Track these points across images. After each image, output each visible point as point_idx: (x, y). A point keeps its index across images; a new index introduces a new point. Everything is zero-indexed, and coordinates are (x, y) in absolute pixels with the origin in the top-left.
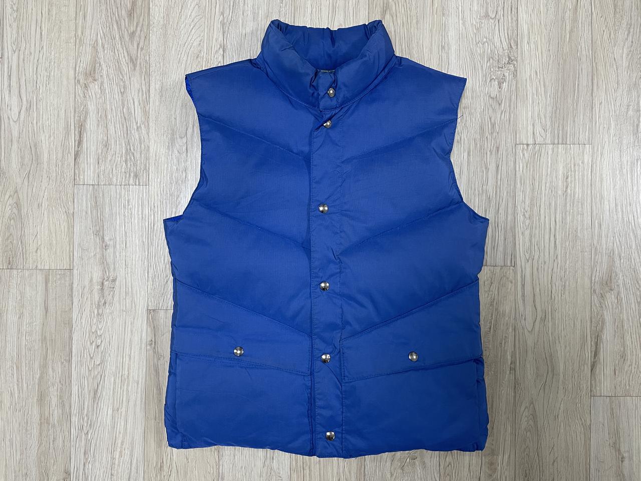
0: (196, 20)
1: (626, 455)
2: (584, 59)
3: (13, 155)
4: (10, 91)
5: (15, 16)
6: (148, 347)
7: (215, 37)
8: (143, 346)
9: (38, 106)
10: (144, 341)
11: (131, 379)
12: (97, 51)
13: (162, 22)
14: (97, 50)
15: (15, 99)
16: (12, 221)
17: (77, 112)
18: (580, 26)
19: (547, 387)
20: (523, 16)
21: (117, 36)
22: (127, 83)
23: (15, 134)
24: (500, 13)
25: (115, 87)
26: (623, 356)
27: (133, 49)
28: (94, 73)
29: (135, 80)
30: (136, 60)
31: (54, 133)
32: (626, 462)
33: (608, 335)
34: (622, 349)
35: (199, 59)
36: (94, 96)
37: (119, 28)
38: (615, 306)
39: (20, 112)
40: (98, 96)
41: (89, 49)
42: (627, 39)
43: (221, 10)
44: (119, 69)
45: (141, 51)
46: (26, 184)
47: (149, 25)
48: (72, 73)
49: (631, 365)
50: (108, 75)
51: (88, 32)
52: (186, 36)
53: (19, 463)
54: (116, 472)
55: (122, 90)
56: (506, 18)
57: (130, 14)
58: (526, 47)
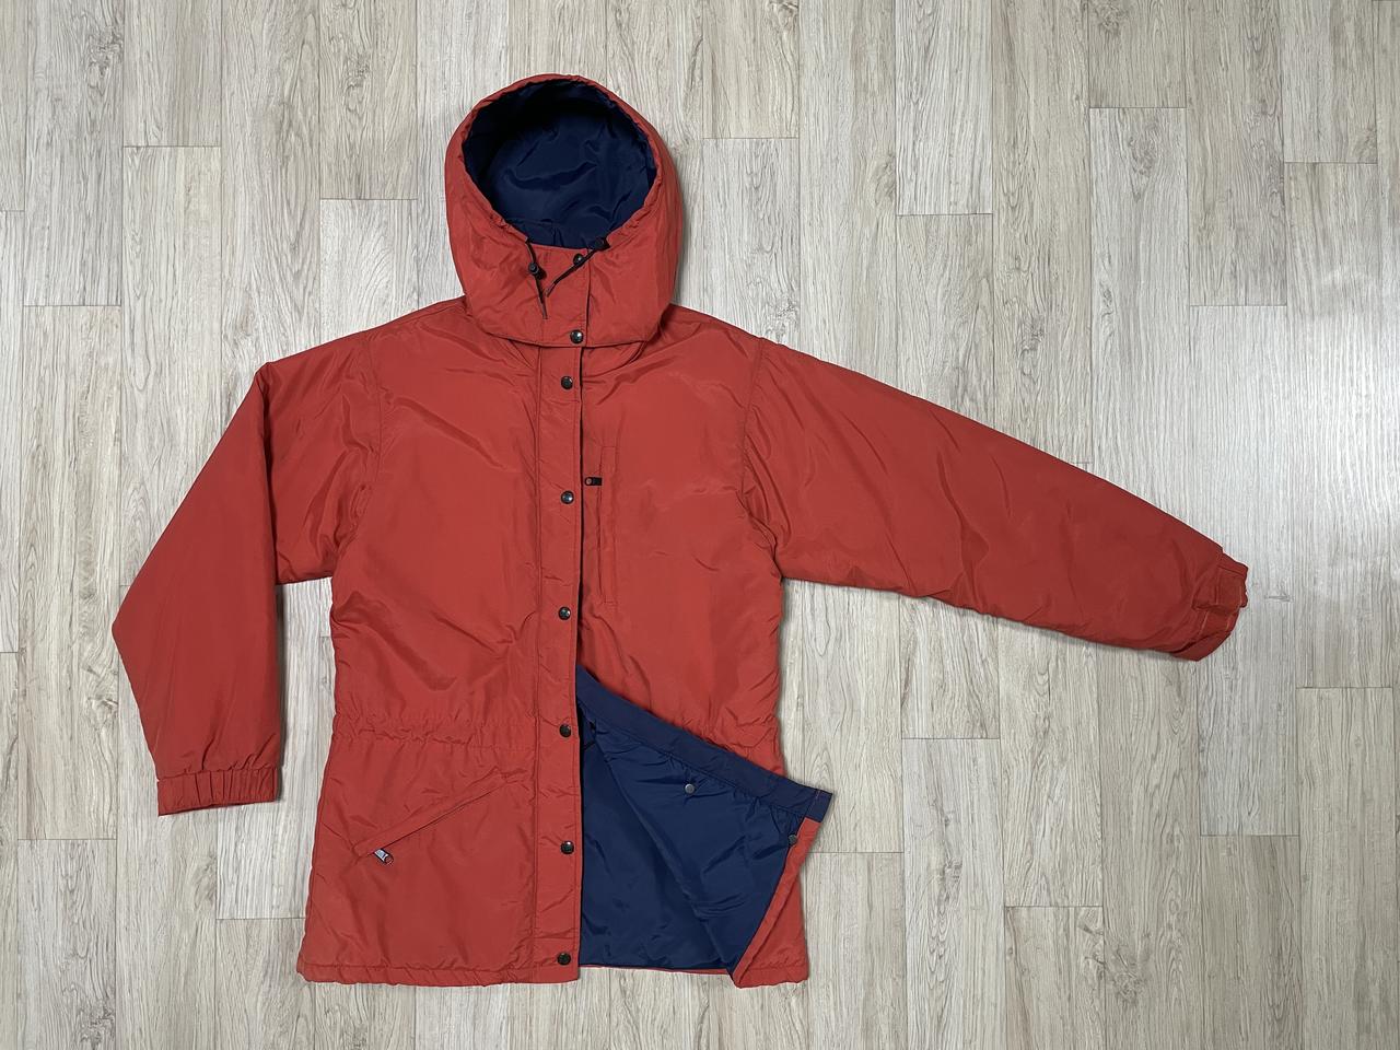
0: (381, 256)
1: (951, 816)
2: (886, 303)
3: (138, 434)
4: (133, 350)
5: (138, 250)
6: (321, 687)
7: (406, 277)
8: (315, 684)
9: (172, 370)
10: (315, 679)
11: (298, 729)
12: (250, 297)
13: (336, 259)
14: (250, 295)
15: (140, 360)
16: (138, 523)
17: (224, 378)
18: (881, 259)
19: (845, 731)
20: (806, 248)
21: (277, 280)
22: (291, 339)
23: (141, 406)
24: (778, 244)
25: (274, 343)
26: (943, 686)
27: (298, 294)
28: (247, 326)
29: (302, 335)
30: (303, 308)
31: (193, 405)
32: (952, 826)
33: (921, 659)
34: (941, 677)
35: (386, 306)
36: (247, 357)
37: (279, 265)
38: (930, 620)
39: (147, 379)
40: (252, 356)
41: (239, 295)
42: (942, 275)
43: (415, 242)
44: (281, 322)
45: (310, 294)
46: (157, 473)
47: (318, 264)
48: (216, 325)
49: (953, 698)
50: (265, 328)
51: (237, 271)
52: (369, 276)
53: (146, 846)
54: (278, 853)
55: (285, 348)
56: (785, 251)
57: (294, 248)
58: (812, 289)
